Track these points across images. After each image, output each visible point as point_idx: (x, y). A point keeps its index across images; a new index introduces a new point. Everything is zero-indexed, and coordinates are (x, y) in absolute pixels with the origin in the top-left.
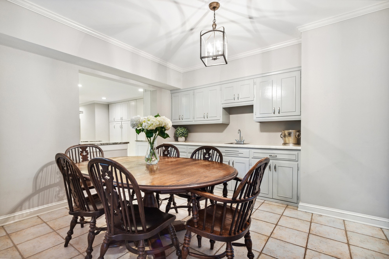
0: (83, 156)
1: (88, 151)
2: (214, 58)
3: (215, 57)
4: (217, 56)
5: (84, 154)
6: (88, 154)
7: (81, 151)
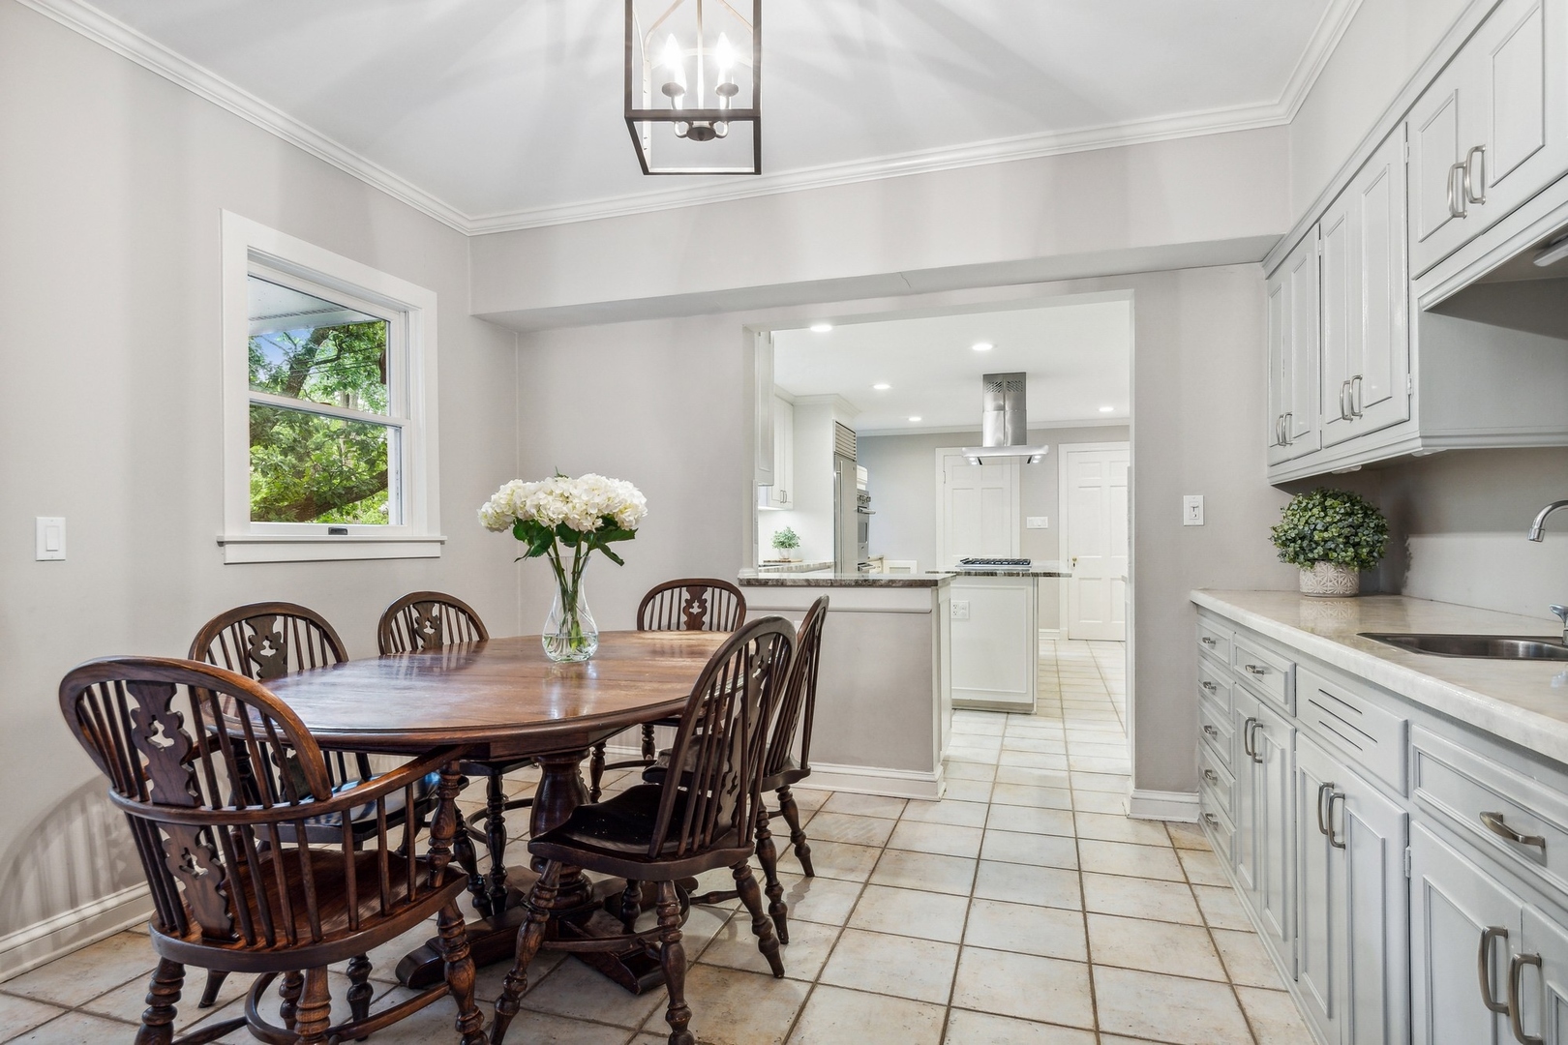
0: (690, 615)
1: (706, 601)
2: (696, 124)
3: (706, 124)
4: (714, 116)
5: (695, 610)
6: (704, 613)
7: (686, 600)
